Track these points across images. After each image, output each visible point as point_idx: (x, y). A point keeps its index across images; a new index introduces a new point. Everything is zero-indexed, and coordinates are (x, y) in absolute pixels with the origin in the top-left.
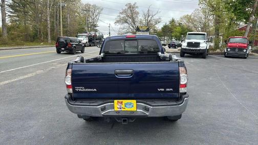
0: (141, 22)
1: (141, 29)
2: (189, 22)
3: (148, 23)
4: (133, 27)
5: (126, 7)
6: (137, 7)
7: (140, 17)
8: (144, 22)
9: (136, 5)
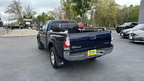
0: (24, 13)
1: (26, 17)
2: (52, 14)
3: (29, 14)
4: (19, 16)
5: (13, 3)
6: (21, 3)
7: (23, 10)
8: (27, 13)
9: (20, 2)
